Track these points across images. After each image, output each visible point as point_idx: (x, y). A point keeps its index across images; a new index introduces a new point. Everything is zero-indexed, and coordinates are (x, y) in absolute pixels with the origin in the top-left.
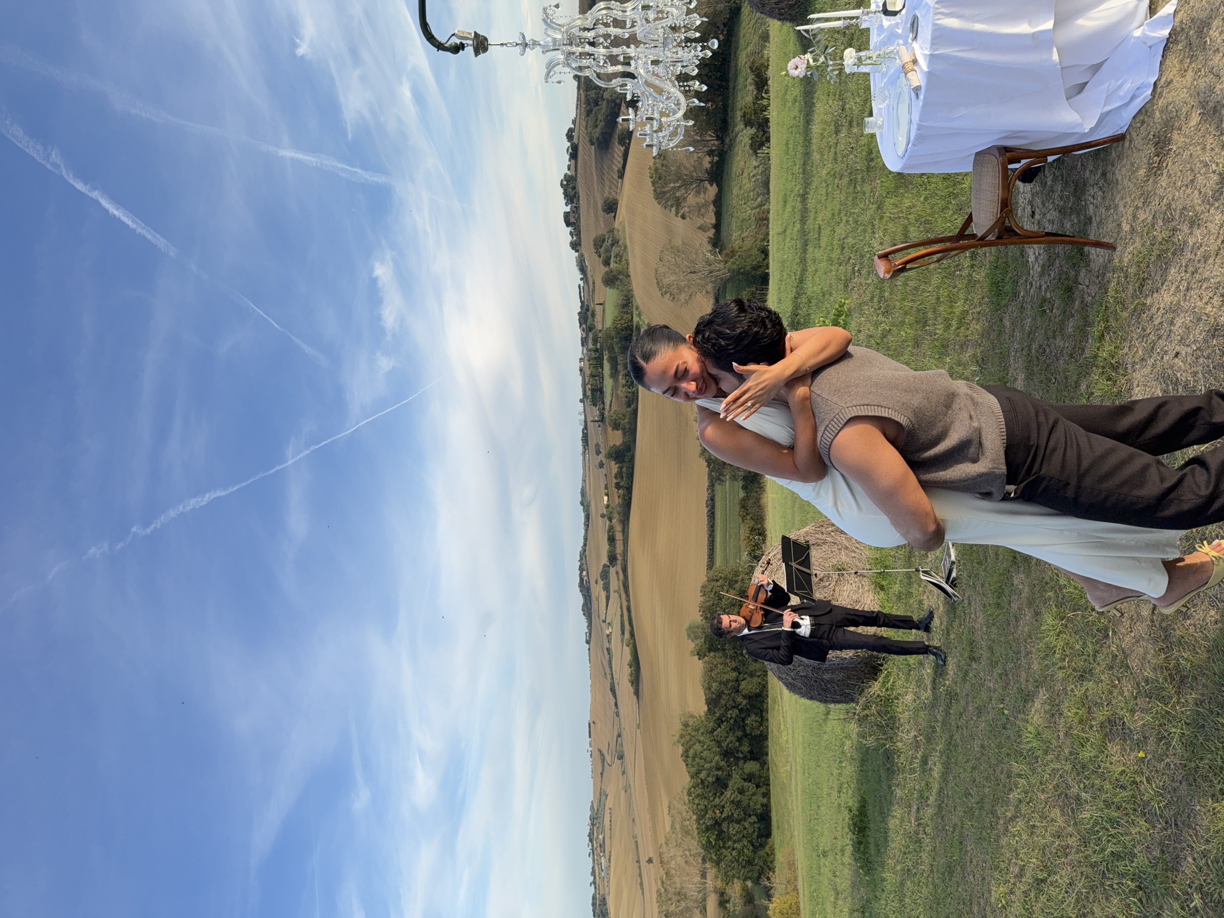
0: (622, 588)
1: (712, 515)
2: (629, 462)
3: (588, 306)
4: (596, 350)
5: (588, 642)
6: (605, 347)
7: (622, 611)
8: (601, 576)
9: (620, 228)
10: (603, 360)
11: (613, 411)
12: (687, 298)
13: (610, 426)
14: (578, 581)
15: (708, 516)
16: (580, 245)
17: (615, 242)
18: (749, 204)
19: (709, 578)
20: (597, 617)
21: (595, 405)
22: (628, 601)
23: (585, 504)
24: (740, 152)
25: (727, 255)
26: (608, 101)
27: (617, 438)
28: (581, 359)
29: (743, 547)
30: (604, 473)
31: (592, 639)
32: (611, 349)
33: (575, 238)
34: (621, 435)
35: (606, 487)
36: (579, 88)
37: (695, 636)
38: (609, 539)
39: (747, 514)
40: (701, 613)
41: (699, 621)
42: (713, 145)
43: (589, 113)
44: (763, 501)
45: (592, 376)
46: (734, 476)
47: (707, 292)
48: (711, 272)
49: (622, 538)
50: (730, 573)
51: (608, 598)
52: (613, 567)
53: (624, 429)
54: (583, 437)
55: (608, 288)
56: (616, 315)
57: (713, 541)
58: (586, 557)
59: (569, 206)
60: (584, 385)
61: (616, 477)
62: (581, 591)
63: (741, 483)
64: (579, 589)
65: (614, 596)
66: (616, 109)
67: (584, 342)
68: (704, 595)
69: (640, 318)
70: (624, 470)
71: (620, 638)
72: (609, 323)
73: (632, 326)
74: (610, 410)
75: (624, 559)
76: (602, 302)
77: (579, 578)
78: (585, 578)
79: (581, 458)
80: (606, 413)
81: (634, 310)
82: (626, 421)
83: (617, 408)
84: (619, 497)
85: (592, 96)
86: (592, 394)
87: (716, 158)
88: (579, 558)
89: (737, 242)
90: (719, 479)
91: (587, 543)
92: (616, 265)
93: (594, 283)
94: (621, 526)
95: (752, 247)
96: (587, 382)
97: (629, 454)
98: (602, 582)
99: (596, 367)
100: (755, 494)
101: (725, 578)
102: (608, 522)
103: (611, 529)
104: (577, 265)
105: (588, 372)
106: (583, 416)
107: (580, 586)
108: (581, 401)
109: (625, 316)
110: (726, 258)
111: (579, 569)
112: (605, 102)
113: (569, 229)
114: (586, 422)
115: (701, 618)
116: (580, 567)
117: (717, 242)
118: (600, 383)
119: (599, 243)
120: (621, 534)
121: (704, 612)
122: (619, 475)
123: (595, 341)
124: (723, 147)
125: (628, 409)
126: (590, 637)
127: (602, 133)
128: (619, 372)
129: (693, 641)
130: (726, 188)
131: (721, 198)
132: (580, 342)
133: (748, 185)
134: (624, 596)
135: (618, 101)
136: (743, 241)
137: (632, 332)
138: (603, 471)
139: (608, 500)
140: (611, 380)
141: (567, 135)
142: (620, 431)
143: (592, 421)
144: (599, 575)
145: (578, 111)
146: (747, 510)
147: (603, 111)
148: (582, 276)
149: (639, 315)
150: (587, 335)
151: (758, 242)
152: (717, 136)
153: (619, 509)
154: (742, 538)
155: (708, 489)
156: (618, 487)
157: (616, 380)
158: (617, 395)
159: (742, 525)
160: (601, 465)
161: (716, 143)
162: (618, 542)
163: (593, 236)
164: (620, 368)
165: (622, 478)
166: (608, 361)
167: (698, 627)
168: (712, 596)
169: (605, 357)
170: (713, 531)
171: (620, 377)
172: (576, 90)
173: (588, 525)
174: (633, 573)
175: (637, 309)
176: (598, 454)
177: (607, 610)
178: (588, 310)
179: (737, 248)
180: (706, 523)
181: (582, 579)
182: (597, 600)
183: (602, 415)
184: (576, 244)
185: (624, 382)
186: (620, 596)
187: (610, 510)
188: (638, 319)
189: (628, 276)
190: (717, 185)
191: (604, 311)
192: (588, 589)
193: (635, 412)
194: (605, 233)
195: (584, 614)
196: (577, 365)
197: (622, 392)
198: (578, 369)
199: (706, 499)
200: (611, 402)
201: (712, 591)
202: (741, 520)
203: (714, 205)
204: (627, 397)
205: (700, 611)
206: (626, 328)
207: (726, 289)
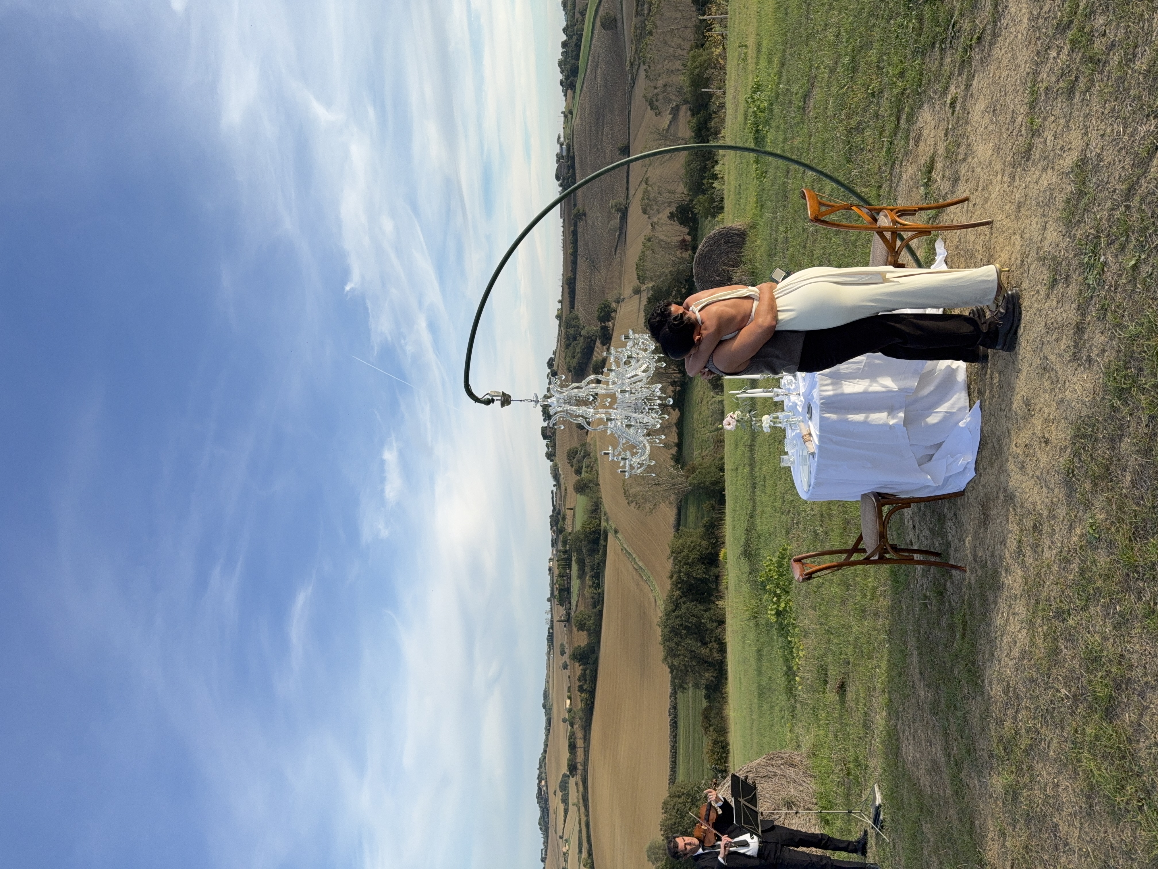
0: (581, 801)
1: (674, 725)
2: (593, 664)
3: (559, 510)
4: (565, 552)
5: (543, 860)
6: (574, 549)
7: (580, 827)
8: (560, 787)
9: (592, 442)
10: (571, 561)
11: (578, 612)
12: (651, 507)
13: (576, 626)
14: (536, 792)
15: (670, 725)
16: (555, 455)
17: (587, 455)
18: (708, 427)
19: (671, 794)
20: (554, 832)
21: (562, 605)
22: (587, 815)
23: (548, 707)
24: (699, 384)
25: (688, 471)
26: (585, 337)
27: (582, 639)
28: (550, 559)
29: (706, 761)
30: (568, 674)
31: (548, 857)
32: (579, 551)
33: (550, 449)
34: (585, 636)
35: (569, 690)
36: (560, 326)
37: (656, 858)
38: (570, 746)
39: (710, 725)
40: (662, 832)
41: (660, 841)
42: (676, 377)
43: (568, 346)
44: (725, 712)
45: (561, 576)
46: (696, 684)
47: (670, 503)
48: (674, 485)
49: (583, 746)
50: (692, 788)
51: (566, 811)
52: (573, 777)
53: (588, 630)
54: (548, 636)
55: (578, 495)
56: (585, 519)
57: (676, 753)
58: (545, 765)
59: (547, 422)
60: (552, 585)
61: (579, 680)
62: (539, 803)
63: (703, 692)
64: (536, 800)
65: (572, 809)
66: (592, 345)
67: (554, 543)
68: (665, 812)
69: (608, 523)
70: (588, 672)
71: (577, 856)
72: (578, 527)
73: (600, 530)
74: (576, 611)
75: (584, 769)
76: (572, 507)
77: (537, 788)
78: (544, 788)
79: (546, 658)
80: (572, 613)
81: (602, 515)
82: (591, 622)
83: (582, 609)
84: (582, 701)
85: (571, 332)
86: (560, 593)
87: (678, 388)
88: (538, 766)
89: (697, 460)
90: (682, 687)
91: (548, 749)
92: (586, 474)
93: (566, 490)
94: (583, 733)
95: (711, 465)
96: (555, 581)
97: (595, 655)
98: (561, 794)
99: (564, 568)
100: (718, 704)
101: (688, 795)
102: (569, 728)
103: (572, 736)
104: (551, 473)
105: (556, 572)
106: (550, 615)
107: (538, 797)
108: (549, 600)
109: (594, 521)
110: (687, 474)
111: (538, 778)
112: (582, 338)
113: (546, 441)
114: (552, 621)
115: (663, 838)
116: (539, 775)
117: (679, 459)
118: (568, 583)
119: (572, 455)
120: (582, 741)
121: (665, 831)
122: (582, 678)
123: (565, 543)
124: (685, 379)
125: (594, 610)
126: (546, 855)
127: (579, 363)
128: (586, 574)
129: (653, 863)
130: (687, 413)
131: (683, 421)
132: (550, 543)
133: (707, 412)
134: (582, 809)
135: (593, 338)
136: (703, 459)
137: (600, 536)
138: (567, 672)
139: (571, 704)
140: (578, 581)
141: (548, 363)
142: (585, 632)
143: (558, 621)
144: (558, 786)
145: (559, 344)
146: (710, 721)
147: (581, 345)
148: (555, 483)
149: (607, 521)
150: (557, 536)
151: (716, 461)
152: (679, 370)
153: (581, 714)
154: (705, 751)
155: (671, 697)
156: (581, 689)
157: (583, 582)
158: (583, 595)
159: (705, 737)
160: (565, 667)
161: (679, 375)
162: (579, 750)
163: (567, 448)
164: (587, 569)
165: (585, 680)
166: (576, 563)
167: (659, 848)
168: (674, 813)
169: (574, 559)
170: (676, 742)
171: (587, 578)
172: (557, 327)
173: (549, 730)
174: (593, 785)
175: (605, 515)
176: (562, 655)
177: (564, 824)
178: (559, 513)
179: (697, 464)
180: (669, 733)
181: (540, 789)
182: (555, 813)
183: (568, 615)
184: (551, 454)
185: (591, 583)
186: (579, 810)
187: (573, 715)
188: (606, 524)
189: (598, 485)
190: (680, 410)
191: (574, 515)
192: (546, 800)
193: (600, 613)
194: (578, 446)
195: (541, 829)
196: (547, 565)
197: (588, 592)
198: (547, 568)
199: (669, 707)
200: (577, 602)
201: (674, 808)
202: (703, 732)
203: (677, 427)
204: (593, 598)
205: (661, 830)
206: (594, 532)
207: (687, 500)
